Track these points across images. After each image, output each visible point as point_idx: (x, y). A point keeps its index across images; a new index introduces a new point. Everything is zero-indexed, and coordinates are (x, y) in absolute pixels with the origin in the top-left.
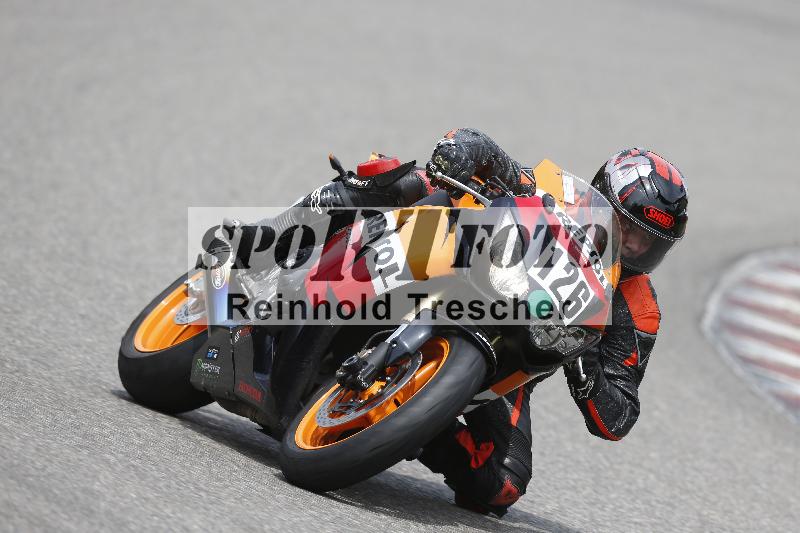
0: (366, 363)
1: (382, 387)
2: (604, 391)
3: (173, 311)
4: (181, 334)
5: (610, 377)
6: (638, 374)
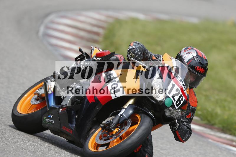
0: (112, 122)
3: (29, 98)
6: (190, 120)
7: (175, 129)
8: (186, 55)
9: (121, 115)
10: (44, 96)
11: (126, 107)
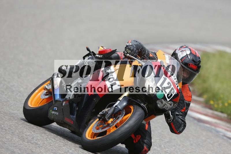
0: (108, 113)
2: (176, 120)
3: (39, 94)
4: (42, 101)
5: (177, 115)
6: (185, 114)
7: (170, 120)
8: (180, 53)
9: (116, 106)
10: (51, 90)
11: (121, 99)
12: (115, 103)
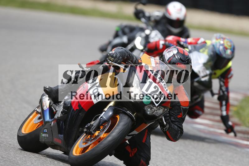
0: (93, 125)
1: (99, 133)
2: (172, 128)
5: (173, 122)
6: (183, 120)
7: (166, 129)
8: (167, 54)
9: (101, 117)
11: (106, 109)
12: (100, 115)
